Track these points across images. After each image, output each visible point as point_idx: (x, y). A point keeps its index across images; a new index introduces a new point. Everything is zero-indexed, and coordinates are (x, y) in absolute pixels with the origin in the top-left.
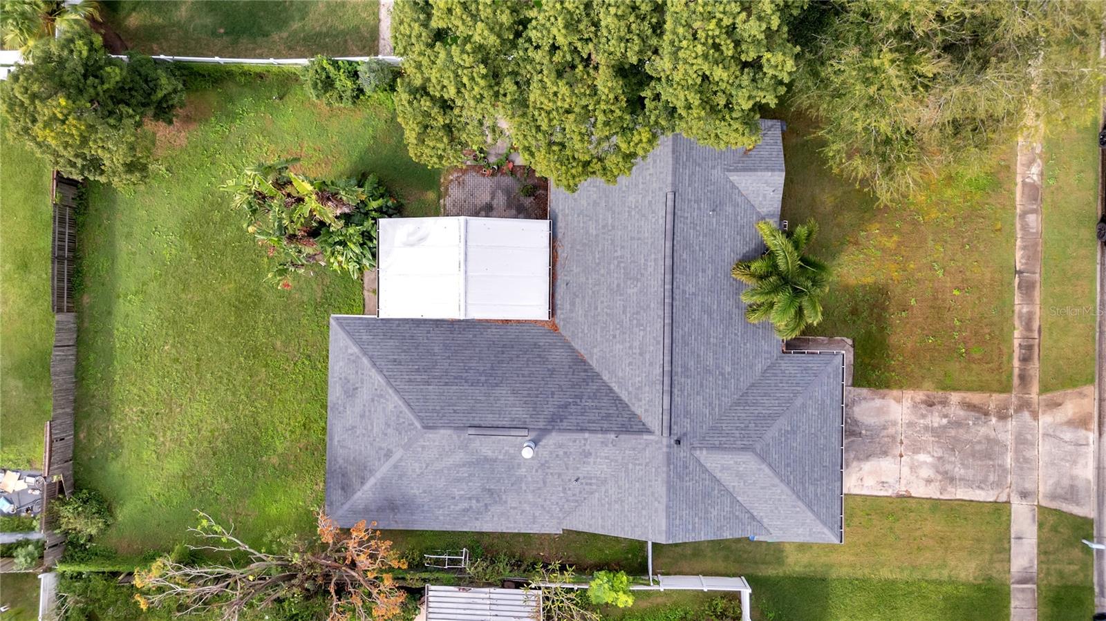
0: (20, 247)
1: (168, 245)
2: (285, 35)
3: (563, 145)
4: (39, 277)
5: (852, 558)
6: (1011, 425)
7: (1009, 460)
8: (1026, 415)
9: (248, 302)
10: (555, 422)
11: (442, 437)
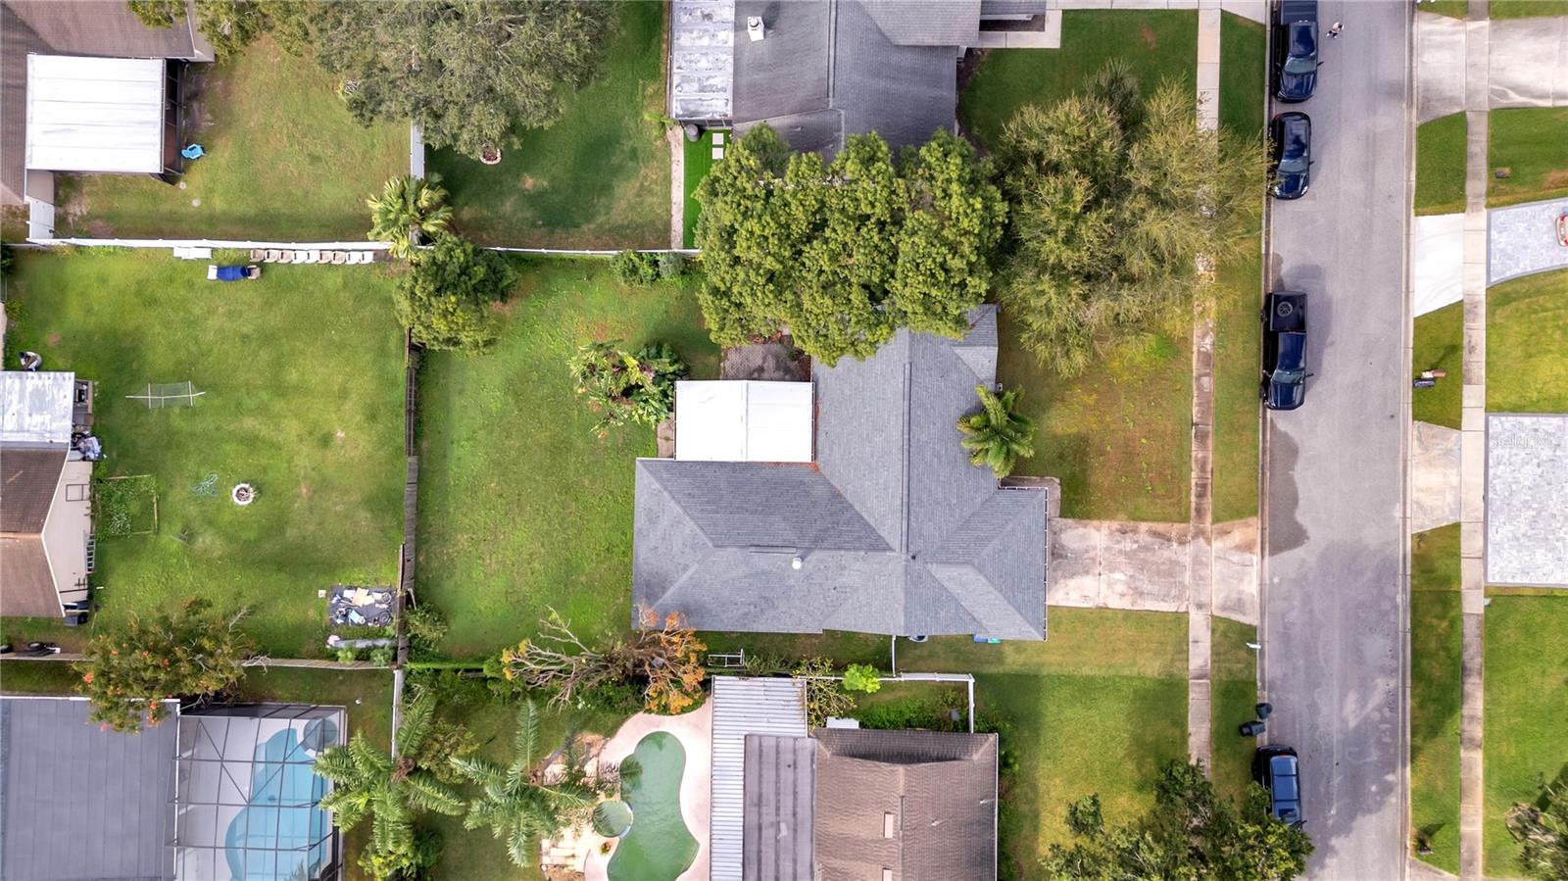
0: (369, 401)
1: (494, 399)
2: (592, 226)
3: (826, 336)
4: (386, 426)
5: (1059, 659)
6: (1189, 549)
7: (1187, 578)
8: (1201, 540)
9: (559, 448)
10: (817, 543)
11: (730, 553)
